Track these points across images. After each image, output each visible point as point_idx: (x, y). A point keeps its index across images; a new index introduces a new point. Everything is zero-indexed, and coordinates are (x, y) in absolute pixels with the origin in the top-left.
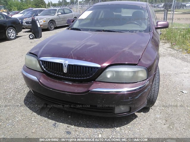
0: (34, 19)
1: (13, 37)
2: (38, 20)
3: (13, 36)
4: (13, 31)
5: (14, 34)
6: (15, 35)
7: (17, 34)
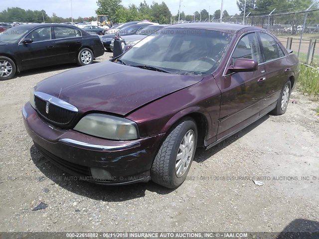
0: (119, 39)
1: (88, 63)
2: (124, 42)
3: (87, 61)
4: (88, 54)
5: (89, 58)
6: (91, 59)
7: (95, 59)
